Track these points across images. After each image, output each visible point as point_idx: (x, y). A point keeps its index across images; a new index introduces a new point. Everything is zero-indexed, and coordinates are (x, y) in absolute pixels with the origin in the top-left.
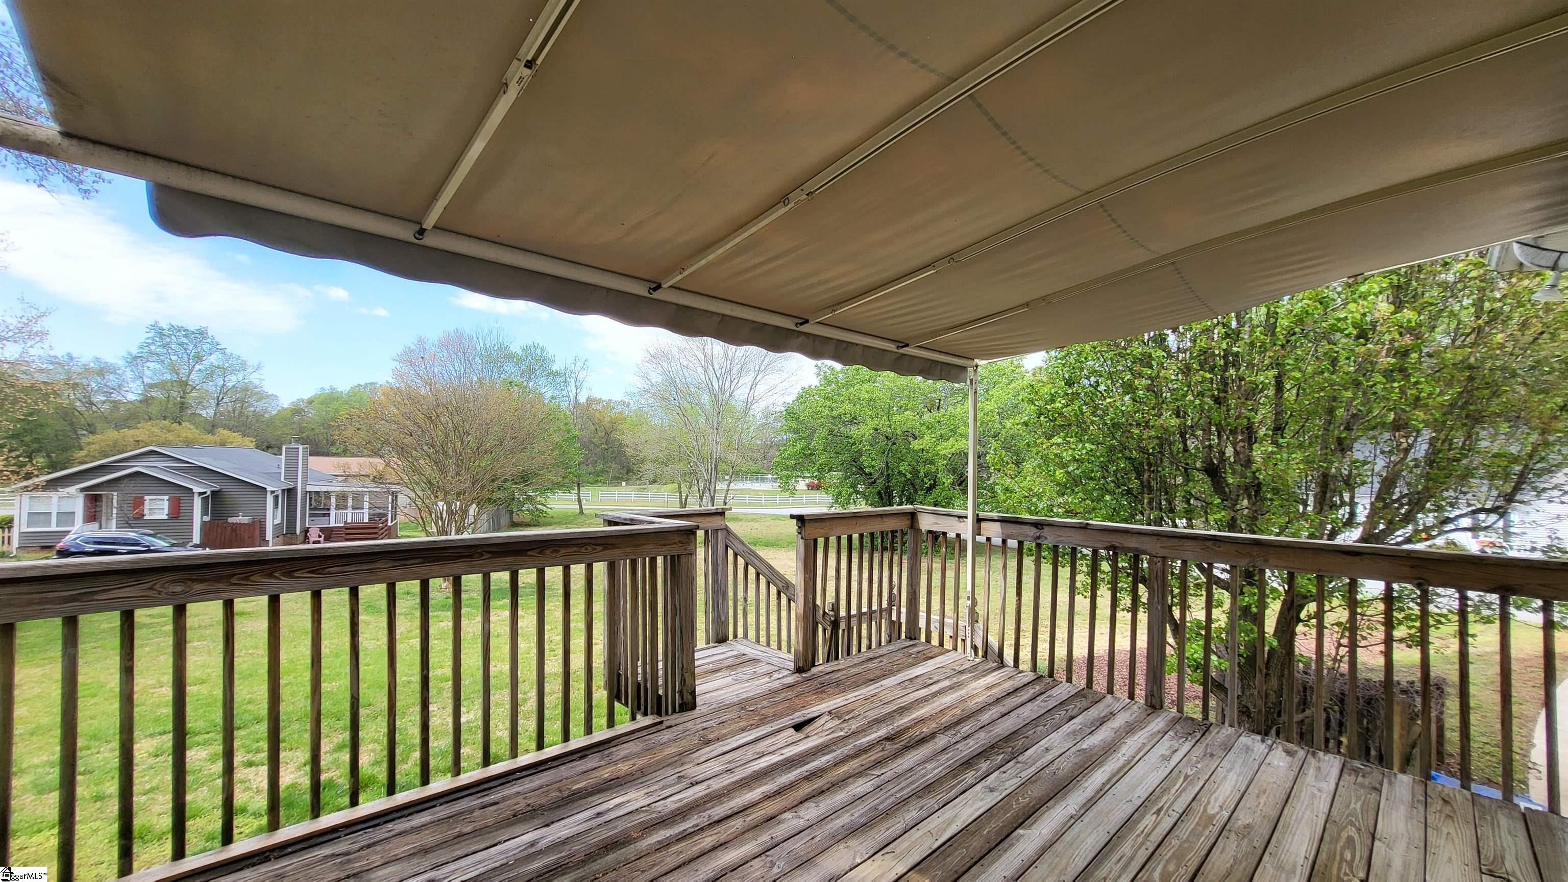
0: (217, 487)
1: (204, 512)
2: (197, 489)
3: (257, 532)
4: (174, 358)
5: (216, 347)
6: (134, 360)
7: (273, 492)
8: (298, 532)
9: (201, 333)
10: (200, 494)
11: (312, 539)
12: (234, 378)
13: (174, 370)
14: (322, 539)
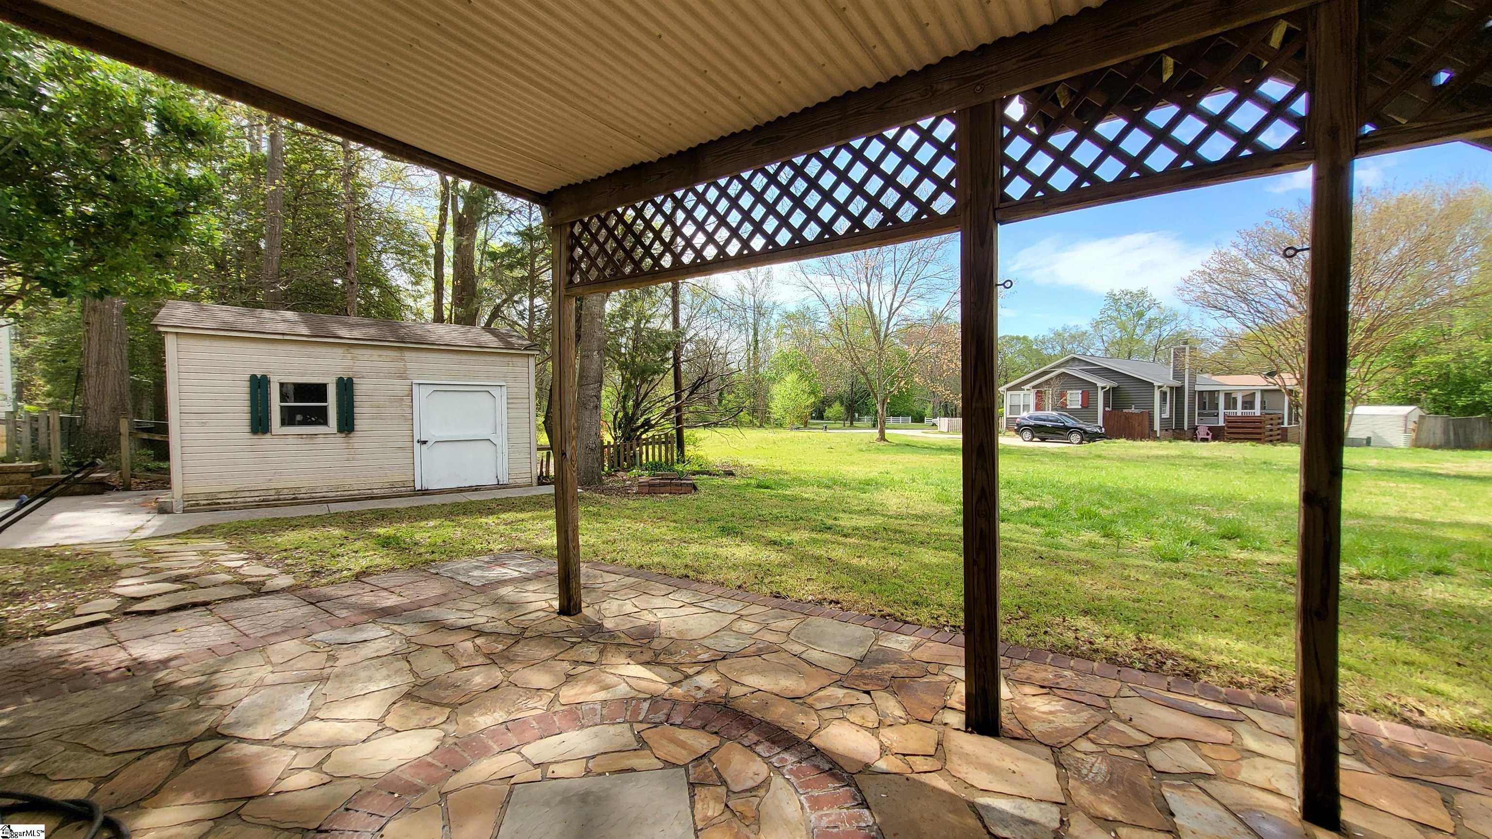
0: (1115, 384)
1: (1106, 405)
2: (1100, 384)
3: (1147, 423)
4: (1124, 318)
5: (1154, 304)
6: (1096, 325)
7: (1159, 387)
8: (1186, 428)
9: (1143, 293)
10: (1103, 388)
11: (1200, 437)
12: (1168, 328)
13: (1123, 328)
14: (1209, 437)
